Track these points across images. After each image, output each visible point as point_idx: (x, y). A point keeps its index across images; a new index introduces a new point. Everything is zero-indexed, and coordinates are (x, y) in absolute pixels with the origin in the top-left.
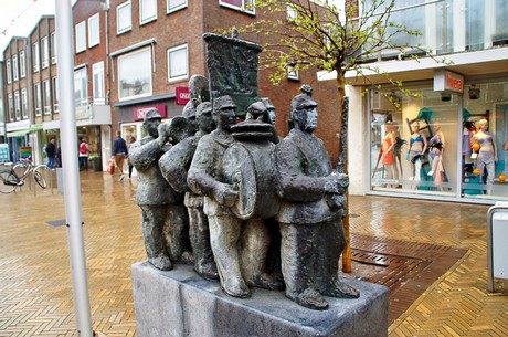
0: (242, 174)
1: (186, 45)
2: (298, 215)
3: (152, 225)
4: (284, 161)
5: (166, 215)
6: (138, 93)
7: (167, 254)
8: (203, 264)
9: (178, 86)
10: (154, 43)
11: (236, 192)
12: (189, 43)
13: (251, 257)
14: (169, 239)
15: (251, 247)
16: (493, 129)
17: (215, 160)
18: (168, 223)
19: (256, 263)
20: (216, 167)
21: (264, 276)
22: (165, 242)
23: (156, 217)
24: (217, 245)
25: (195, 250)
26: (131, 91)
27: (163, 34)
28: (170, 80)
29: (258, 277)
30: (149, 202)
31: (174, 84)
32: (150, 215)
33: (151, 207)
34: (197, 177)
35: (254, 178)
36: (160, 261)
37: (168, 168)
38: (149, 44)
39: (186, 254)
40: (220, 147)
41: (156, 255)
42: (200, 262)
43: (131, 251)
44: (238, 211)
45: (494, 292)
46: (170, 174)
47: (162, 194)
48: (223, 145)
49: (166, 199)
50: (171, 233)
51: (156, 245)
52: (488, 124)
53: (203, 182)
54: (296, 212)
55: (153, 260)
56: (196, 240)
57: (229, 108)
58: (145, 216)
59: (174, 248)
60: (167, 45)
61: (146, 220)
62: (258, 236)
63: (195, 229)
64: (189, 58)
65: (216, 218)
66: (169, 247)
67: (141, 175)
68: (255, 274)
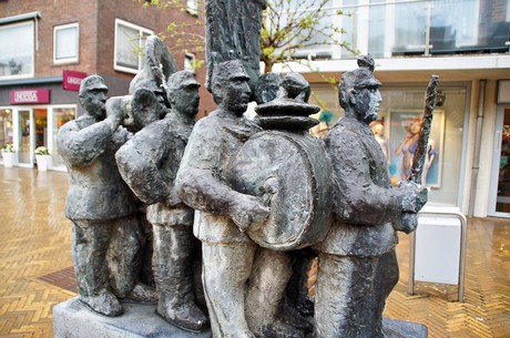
0: (281, 182)
1: (76, 25)
2: (360, 243)
3: (91, 249)
4: (349, 163)
5: (112, 233)
6: (15, 72)
7: (112, 290)
8: (176, 306)
9: (65, 69)
10: (38, 18)
11: (267, 209)
12: (81, 22)
13: (261, 299)
14: (113, 267)
15: (263, 285)
16: (387, 134)
17: (223, 157)
18: (114, 244)
19: (267, 307)
20: (223, 167)
21: (278, 325)
22: (108, 271)
23: (98, 237)
24: (217, 286)
25: (162, 286)
26: (7, 70)
27: (50, 9)
28: (56, 62)
29: (270, 327)
30: (91, 216)
31: (60, 66)
32: (89, 234)
33: (92, 223)
34: (201, 183)
35: (308, 188)
36: (102, 301)
37: (134, 166)
38: (32, 19)
39: (139, 289)
40: (231, 137)
41: (96, 293)
42: (169, 304)
43: (11, 259)
44: (264, 238)
45: (414, 294)
46: (136, 175)
47: (110, 203)
48: (235, 134)
49: (116, 211)
50: (117, 259)
51: (96, 278)
52: (383, 130)
53: (211, 192)
54: (359, 239)
55: (91, 301)
56: (166, 273)
57: (242, 79)
58: (80, 234)
59: (121, 281)
60: (55, 21)
61: (81, 240)
62: (275, 270)
63: (166, 257)
64: (80, 39)
65: (221, 247)
66: (113, 279)
67: (77, 174)
68: (266, 323)
